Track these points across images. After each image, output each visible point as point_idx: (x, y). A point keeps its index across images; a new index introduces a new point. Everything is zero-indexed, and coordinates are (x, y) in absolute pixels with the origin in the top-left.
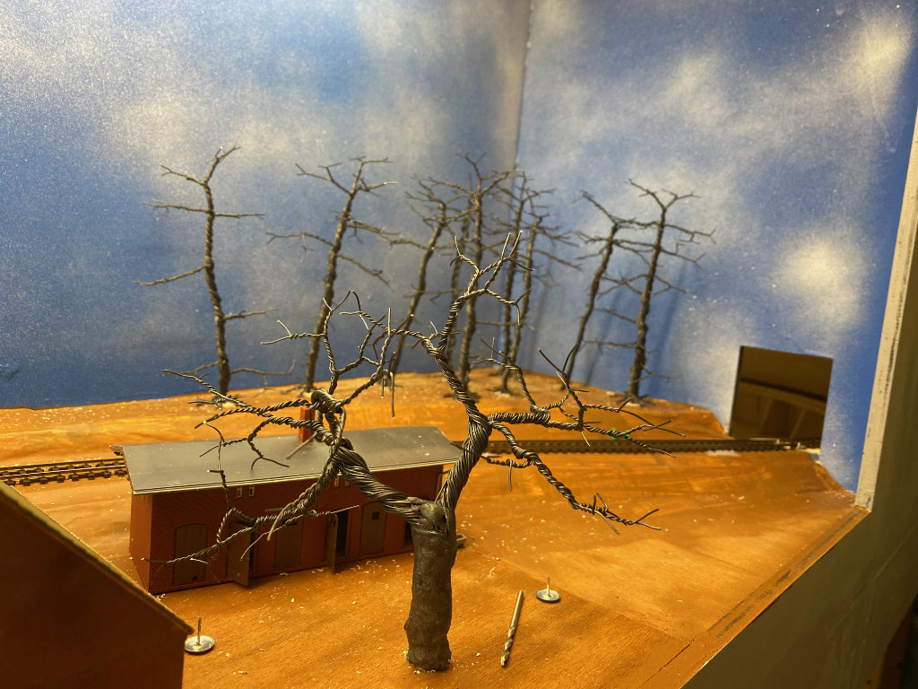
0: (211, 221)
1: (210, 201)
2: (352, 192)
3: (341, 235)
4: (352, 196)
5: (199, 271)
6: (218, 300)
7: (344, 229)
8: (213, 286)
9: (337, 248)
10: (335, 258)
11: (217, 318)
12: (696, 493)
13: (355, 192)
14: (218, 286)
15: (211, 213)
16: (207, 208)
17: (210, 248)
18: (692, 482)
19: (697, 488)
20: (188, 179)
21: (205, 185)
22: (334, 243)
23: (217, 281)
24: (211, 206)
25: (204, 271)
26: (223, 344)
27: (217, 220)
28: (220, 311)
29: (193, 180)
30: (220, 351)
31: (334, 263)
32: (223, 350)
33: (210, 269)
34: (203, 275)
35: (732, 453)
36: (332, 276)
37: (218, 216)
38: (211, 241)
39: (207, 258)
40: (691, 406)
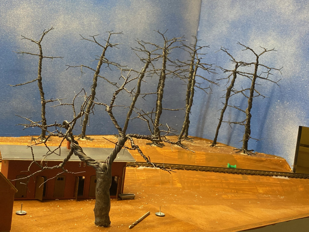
0: (41, 59)
1: (41, 51)
2: (105, 47)
3: (100, 67)
4: (105, 49)
5: (35, 81)
6: (43, 94)
7: (101, 64)
8: (41, 88)
9: (98, 72)
10: (97, 76)
11: (42, 102)
12: (260, 193)
13: (107, 47)
14: (43, 88)
15: (41, 56)
16: (39, 54)
17: (40, 71)
18: (258, 188)
19: (261, 191)
20: (32, 41)
21: (39, 44)
22: (97, 70)
23: (43, 86)
24: (41, 53)
25: (37, 81)
26: (44, 113)
27: (44, 59)
28: (43, 99)
29: (34, 42)
30: (43, 116)
31: (96, 79)
32: (44, 116)
33: (40, 80)
34: (37, 82)
35: (287, 178)
36: (95, 85)
37: (44, 57)
38: (41, 68)
39: (39, 75)
40: (276, 156)
